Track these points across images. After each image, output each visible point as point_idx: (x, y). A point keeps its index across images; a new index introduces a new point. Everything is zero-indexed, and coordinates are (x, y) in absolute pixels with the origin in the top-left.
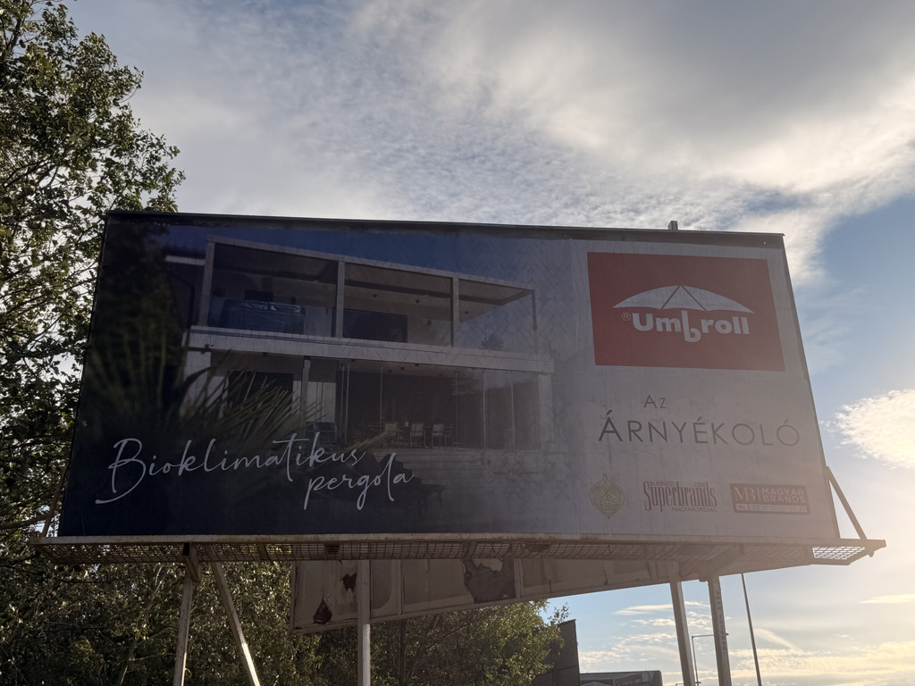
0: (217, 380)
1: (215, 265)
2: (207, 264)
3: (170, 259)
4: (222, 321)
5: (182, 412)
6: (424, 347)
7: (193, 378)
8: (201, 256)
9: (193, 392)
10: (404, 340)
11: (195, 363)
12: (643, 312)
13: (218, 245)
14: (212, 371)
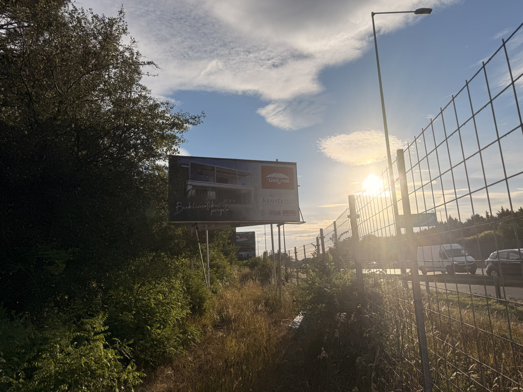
0: (194, 191)
1: (191, 167)
2: (189, 167)
3: (182, 166)
4: (193, 179)
5: (188, 197)
6: (231, 185)
7: (189, 190)
8: (188, 165)
9: (190, 193)
10: (228, 183)
11: (189, 187)
12: (271, 178)
13: (191, 163)
14: (192, 189)
